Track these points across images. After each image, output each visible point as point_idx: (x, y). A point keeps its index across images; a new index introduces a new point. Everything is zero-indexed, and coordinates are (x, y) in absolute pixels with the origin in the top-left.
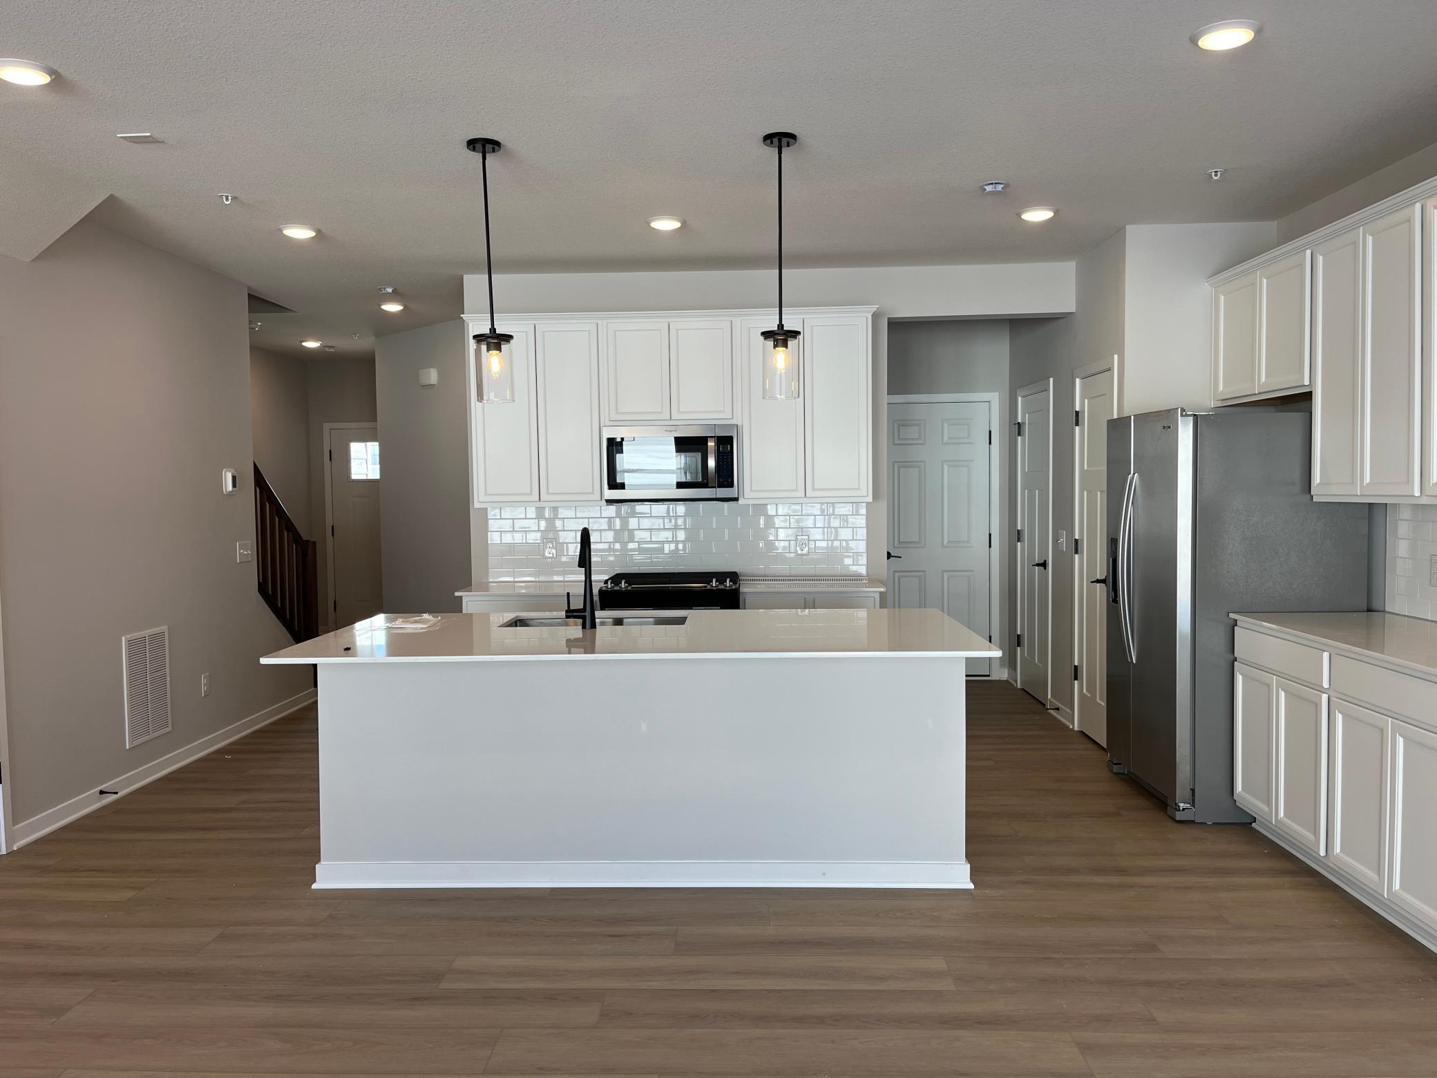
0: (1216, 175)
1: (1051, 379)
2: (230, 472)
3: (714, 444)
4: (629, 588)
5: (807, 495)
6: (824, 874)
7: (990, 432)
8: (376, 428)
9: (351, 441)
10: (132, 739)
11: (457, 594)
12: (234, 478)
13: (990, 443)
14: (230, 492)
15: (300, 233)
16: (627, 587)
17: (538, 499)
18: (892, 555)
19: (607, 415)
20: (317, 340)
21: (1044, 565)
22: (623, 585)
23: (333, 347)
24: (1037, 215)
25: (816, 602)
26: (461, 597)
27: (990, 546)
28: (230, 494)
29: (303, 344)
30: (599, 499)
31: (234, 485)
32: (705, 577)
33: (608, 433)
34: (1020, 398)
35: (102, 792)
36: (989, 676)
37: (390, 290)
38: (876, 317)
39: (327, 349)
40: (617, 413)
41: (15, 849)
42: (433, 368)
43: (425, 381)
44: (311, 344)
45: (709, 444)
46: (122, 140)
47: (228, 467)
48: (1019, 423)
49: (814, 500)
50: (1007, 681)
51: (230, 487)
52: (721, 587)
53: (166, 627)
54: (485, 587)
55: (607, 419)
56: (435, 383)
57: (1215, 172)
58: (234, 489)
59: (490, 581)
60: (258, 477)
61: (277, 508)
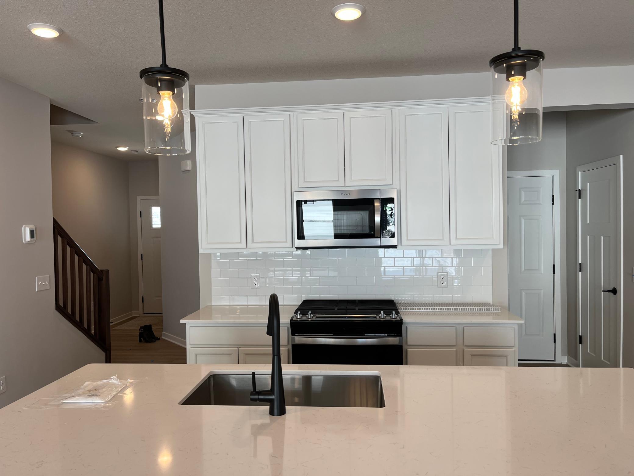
1: (621, 156)
2: (28, 227)
3: (379, 204)
4: (314, 318)
5: (452, 244)
7: (553, 196)
8: (159, 199)
9: (152, 206)
11: (182, 321)
12: (32, 232)
13: (553, 204)
14: (28, 241)
16: (312, 318)
17: (245, 247)
19: (297, 183)
20: (125, 147)
21: (614, 291)
22: (309, 316)
23: (137, 151)
26: (186, 323)
27: (554, 273)
28: (29, 243)
29: (118, 149)
30: (291, 246)
31: (32, 236)
33: (296, 198)
34: (580, 173)
36: (554, 361)
39: (133, 152)
40: (305, 181)
42: (189, 160)
43: (184, 168)
44: (122, 149)
45: (375, 204)
47: (27, 223)
48: (579, 190)
50: (567, 364)
51: (28, 238)
52: (388, 318)
55: (297, 186)
56: (190, 169)
58: (32, 239)
59: (213, 304)
60: (58, 229)
61: (76, 250)
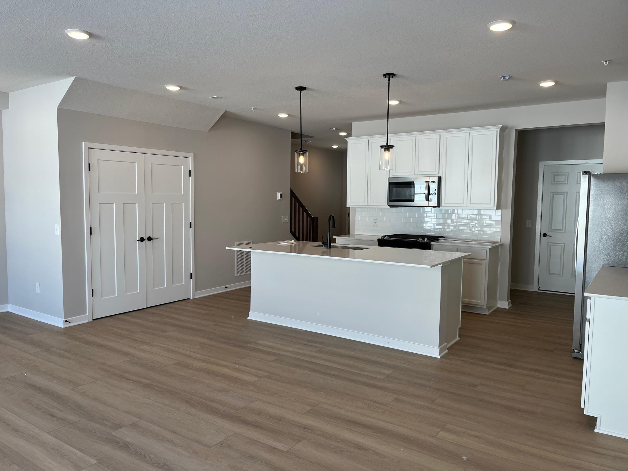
0: (606, 63)
2: (280, 193)
4: (389, 239)
5: (468, 206)
6: (388, 342)
10: (238, 274)
11: (334, 237)
12: (281, 195)
14: (279, 200)
15: (283, 116)
17: (367, 205)
18: (548, 235)
20: (337, 145)
22: (387, 238)
24: (547, 84)
25: (458, 249)
26: (336, 238)
29: (333, 147)
30: (387, 205)
31: (281, 197)
32: (418, 237)
35: (226, 287)
37: (334, 129)
38: (504, 130)
39: (342, 148)
41: (195, 298)
44: (335, 147)
46: (213, 99)
49: (470, 208)
51: (279, 198)
52: (423, 241)
53: (252, 241)
54: (354, 236)
57: (606, 62)
58: (281, 199)
59: (356, 234)
60: (293, 194)
61: (301, 205)
